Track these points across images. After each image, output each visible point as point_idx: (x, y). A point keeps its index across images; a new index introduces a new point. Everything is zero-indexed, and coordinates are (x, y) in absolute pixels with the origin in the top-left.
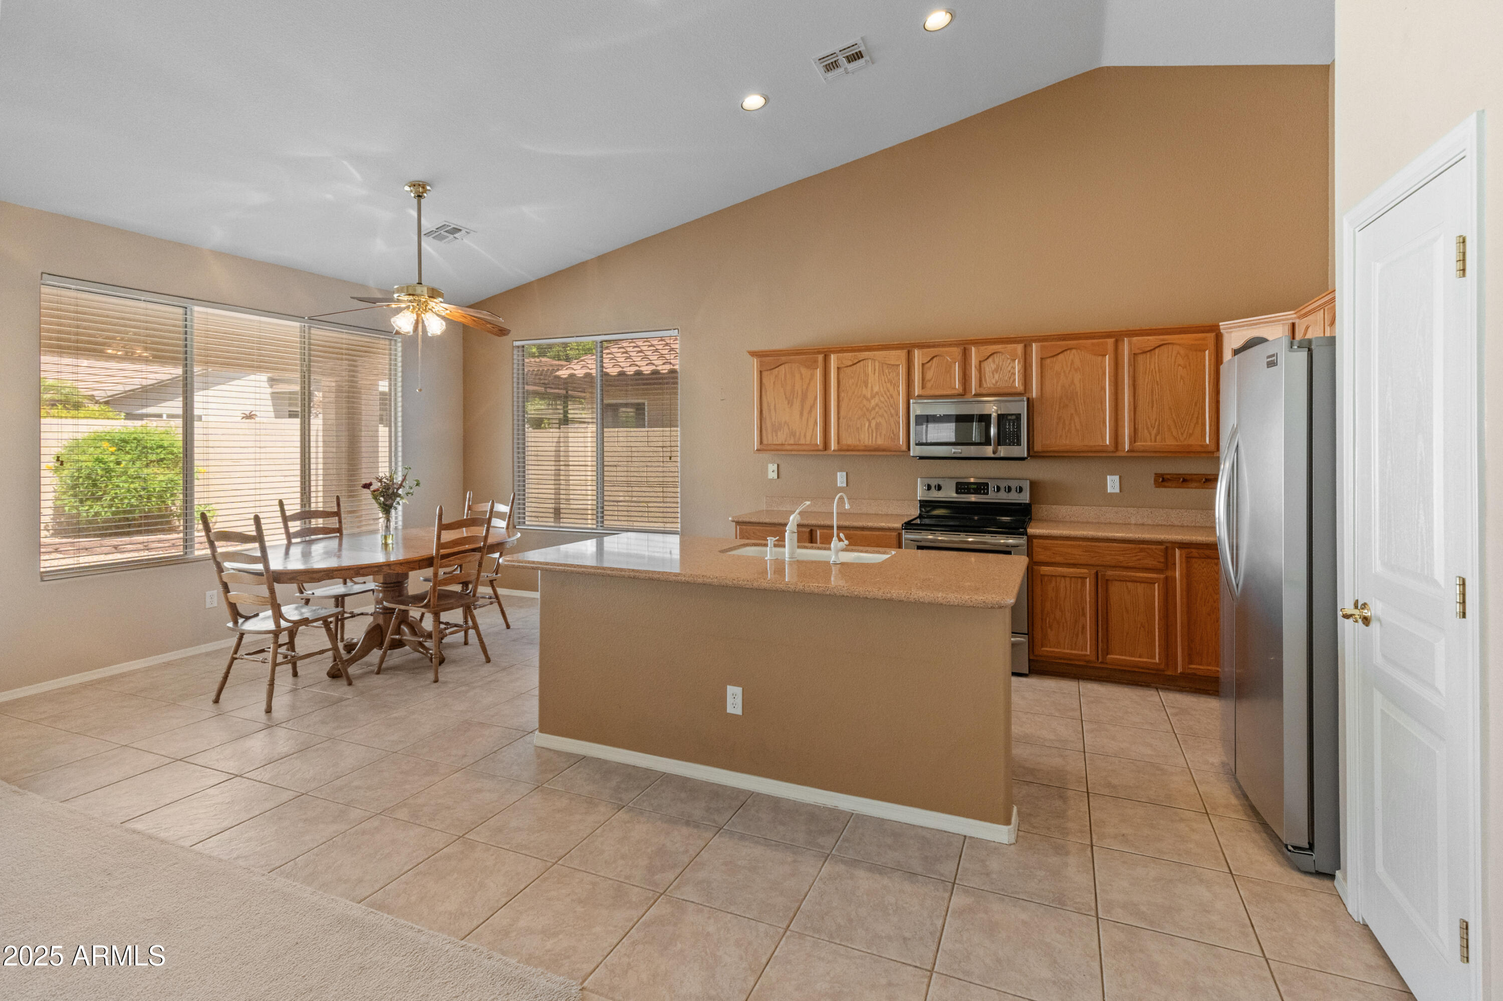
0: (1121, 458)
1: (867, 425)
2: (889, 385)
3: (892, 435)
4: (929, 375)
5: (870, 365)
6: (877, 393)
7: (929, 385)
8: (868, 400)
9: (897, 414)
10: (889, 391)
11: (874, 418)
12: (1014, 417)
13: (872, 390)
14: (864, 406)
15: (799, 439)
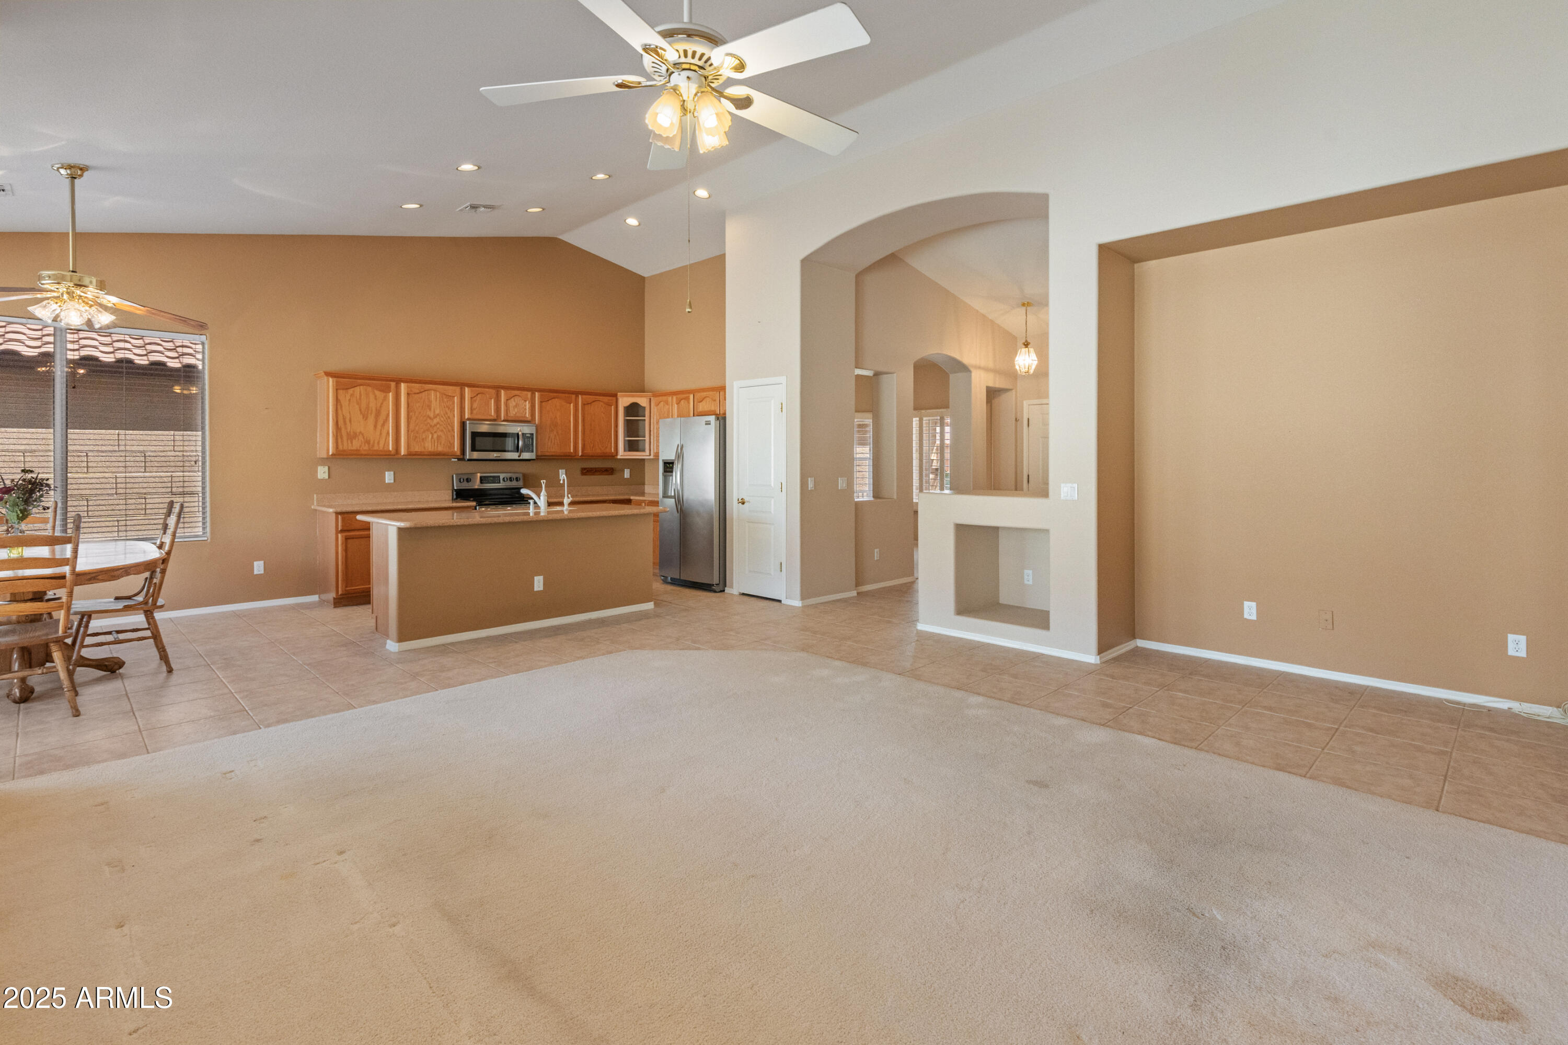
0: (578, 459)
1: (430, 437)
2: (447, 409)
3: (449, 444)
4: (475, 405)
5: (433, 395)
6: (438, 415)
7: (475, 412)
8: (430, 418)
9: (453, 430)
10: (447, 414)
11: (435, 432)
12: (529, 435)
13: (434, 412)
14: (428, 423)
15: (373, 446)
